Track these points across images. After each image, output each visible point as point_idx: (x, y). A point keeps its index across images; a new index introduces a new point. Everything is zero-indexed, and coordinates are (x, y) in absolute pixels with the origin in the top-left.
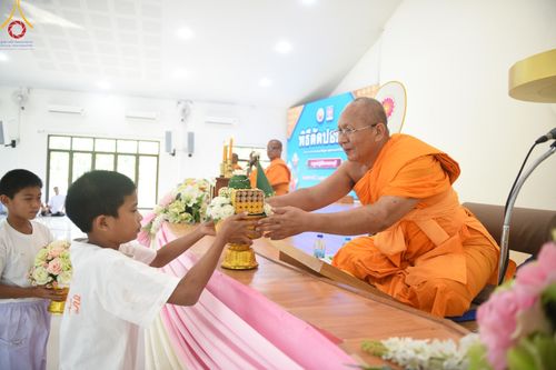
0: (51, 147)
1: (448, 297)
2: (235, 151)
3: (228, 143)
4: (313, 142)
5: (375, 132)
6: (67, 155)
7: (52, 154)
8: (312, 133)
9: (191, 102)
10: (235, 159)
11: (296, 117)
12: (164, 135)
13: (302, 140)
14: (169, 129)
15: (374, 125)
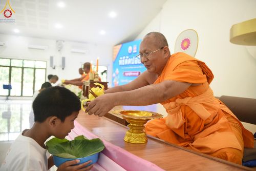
4: (126, 63)
5: (163, 52)
8: (126, 58)
9: (64, 41)
11: (118, 50)
12: (49, 58)
13: (121, 62)
14: (51, 55)
15: (162, 48)
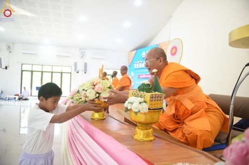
0: (23, 69)
1: (203, 138)
2: (104, 71)
3: (101, 67)
4: (140, 67)
5: (159, 61)
6: (30, 72)
7: (23, 72)
8: (140, 63)
9: (86, 49)
10: (105, 74)
11: (133, 55)
12: (74, 64)
13: (135, 66)
14: (76, 61)
15: (158, 58)
